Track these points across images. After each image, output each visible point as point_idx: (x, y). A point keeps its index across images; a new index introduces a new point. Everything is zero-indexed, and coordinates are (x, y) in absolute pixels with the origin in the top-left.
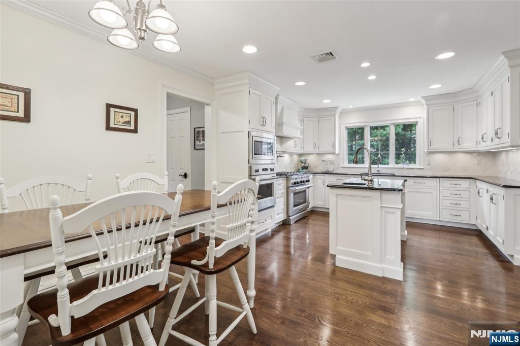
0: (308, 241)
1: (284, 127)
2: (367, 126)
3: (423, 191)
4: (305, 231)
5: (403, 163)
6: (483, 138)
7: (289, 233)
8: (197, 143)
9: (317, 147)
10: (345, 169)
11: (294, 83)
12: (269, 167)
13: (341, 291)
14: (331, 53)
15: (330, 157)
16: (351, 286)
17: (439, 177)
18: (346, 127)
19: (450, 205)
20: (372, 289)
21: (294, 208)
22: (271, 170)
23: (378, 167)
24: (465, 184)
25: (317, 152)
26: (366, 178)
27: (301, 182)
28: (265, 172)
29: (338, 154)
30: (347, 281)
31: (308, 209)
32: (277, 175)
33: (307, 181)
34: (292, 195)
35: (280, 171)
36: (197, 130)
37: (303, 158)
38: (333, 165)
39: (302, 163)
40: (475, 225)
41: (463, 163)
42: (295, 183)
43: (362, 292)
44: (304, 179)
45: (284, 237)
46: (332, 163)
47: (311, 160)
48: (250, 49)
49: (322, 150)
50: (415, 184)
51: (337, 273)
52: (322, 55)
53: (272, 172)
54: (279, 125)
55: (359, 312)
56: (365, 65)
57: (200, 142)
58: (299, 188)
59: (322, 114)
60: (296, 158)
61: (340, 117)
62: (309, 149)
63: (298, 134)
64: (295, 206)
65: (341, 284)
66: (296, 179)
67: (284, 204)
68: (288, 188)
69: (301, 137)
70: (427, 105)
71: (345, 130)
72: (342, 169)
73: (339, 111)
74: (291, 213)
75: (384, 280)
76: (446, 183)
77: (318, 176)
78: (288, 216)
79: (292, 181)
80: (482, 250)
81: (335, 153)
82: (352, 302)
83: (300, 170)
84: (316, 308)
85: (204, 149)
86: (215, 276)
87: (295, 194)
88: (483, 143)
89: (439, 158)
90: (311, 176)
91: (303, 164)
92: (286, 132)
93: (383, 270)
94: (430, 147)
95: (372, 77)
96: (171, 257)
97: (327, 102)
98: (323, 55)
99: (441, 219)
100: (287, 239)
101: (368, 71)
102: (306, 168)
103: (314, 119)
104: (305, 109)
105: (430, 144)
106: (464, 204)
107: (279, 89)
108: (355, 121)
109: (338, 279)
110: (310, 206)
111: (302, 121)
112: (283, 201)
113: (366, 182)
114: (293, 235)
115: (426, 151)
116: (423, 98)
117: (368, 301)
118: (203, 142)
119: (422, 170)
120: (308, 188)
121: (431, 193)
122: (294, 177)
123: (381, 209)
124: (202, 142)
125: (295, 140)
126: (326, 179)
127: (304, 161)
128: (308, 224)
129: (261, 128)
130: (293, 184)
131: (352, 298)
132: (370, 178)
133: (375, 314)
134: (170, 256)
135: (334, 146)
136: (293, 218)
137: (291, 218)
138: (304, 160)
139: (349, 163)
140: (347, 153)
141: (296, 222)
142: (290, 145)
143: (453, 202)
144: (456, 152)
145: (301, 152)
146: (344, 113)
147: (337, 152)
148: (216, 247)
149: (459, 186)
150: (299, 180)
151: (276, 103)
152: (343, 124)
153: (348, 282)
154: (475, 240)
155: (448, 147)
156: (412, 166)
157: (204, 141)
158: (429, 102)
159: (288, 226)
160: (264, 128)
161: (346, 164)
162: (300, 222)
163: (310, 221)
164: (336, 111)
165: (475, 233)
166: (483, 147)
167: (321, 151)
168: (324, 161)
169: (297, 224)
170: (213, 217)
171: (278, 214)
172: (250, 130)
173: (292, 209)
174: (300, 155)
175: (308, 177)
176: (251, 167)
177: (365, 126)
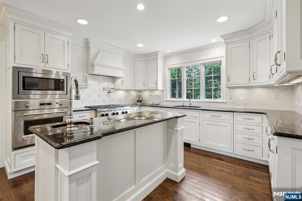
2: (184, 66)
3: (220, 124)
6: (271, 71)
9: (146, 85)
10: (168, 102)
15: (156, 93)
17: (233, 112)
18: (169, 68)
19: (244, 140)
22: (60, 104)
23: (190, 101)
24: (257, 118)
25: (147, 89)
29: (163, 90)
38: (159, 99)
42: (103, 115)
46: (159, 97)
47: (146, 95)
49: (149, 87)
50: (213, 117)
59: (149, 59)
66: (105, 111)
70: (225, 43)
71: (168, 71)
73: (159, 55)
76: (239, 117)
81: (158, 89)
94: (229, 83)
99: (235, 153)
103: (144, 63)
105: (229, 79)
106: (257, 140)
108: (174, 63)
116: (222, 37)
119: (225, 104)
121: (226, 126)
135: (156, 84)
140: (170, 89)
143: (246, 136)
144: (253, 87)
145: (132, 89)
149: (252, 121)
152: (166, 66)
155: (244, 81)
156: (217, 100)
158: (228, 41)
161: (169, 99)
168: (152, 96)
177: (182, 67)
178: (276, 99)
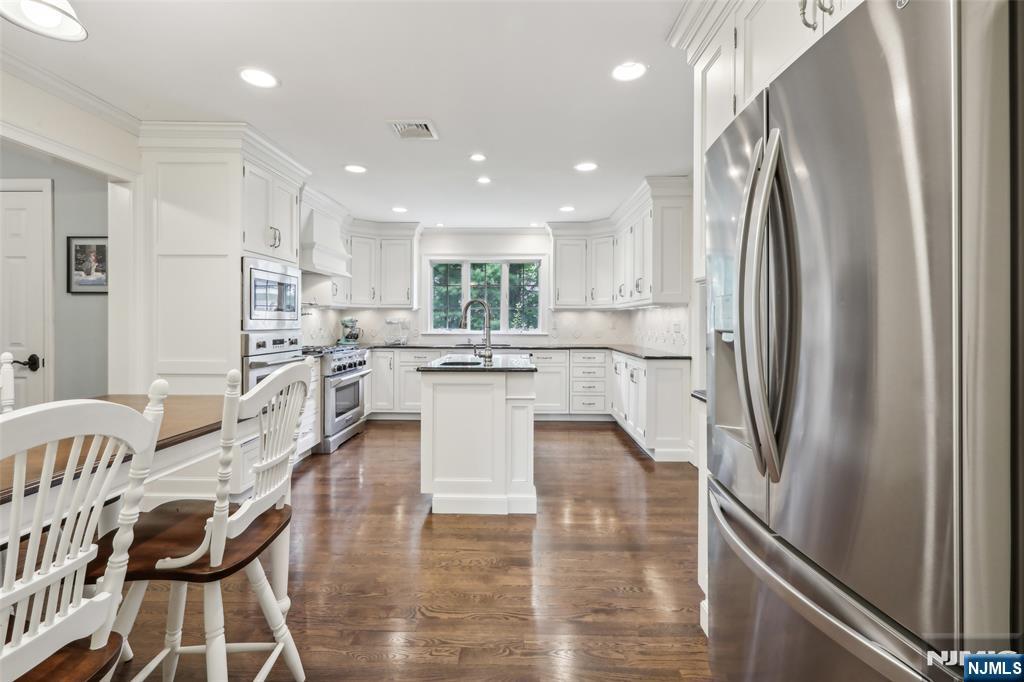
0: (361, 480)
1: (314, 251)
2: (467, 261)
3: (549, 370)
4: (358, 463)
5: (519, 326)
6: (620, 291)
7: (326, 470)
8: (78, 276)
9: (377, 297)
10: (429, 338)
11: (344, 166)
12: (286, 336)
13: (450, 555)
14: (426, 125)
15: (400, 316)
16: (464, 541)
17: (568, 348)
18: (431, 261)
19: (584, 390)
20: (496, 538)
21: (337, 420)
22: (292, 343)
24: (599, 356)
25: (375, 306)
26: (483, 352)
27: (350, 366)
28: (278, 348)
29: (417, 311)
30: (456, 535)
31: (362, 419)
32: (304, 353)
33: (361, 364)
34: (331, 394)
35: (310, 343)
36: (75, 242)
37: (347, 318)
38: (406, 331)
39: (346, 327)
40: (610, 415)
41: (595, 327)
42: (339, 368)
43: (483, 546)
44: (357, 360)
45: (316, 479)
47: (365, 321)
48: (259, 78)
49: (387, 302)
50: (539, 360)
51: (435, 526)
52: (409, 125)
53: (293, 347)
54: (306, 248)
55: (486, 579)
56: (478, 158)
57: (88, 273)
58: (347, 378)
59: (385, 234)
60: (332, 316)
61: (420, 241)
62: (362, 299)
63: (341, 268)
64: (338, 415)
65: (447, 542)
66: (339, 360)
67: (315, 414)
68: (324, 378)
69: (348, 275)
70: (554, 235)
71: (429, 267)
72: (424, 338)
73: (419, 230)
74: (329, 430)
75: (512, 518)
76: (578, 356)
77: (380, 353)
78: (325, 437)
79: (334, 364)
80: (619, 449)
81: (411, 308)
82: (470, 567)
83: (343, 341)
84: (413, 594)
85: (106, 293)
86: (217, 585)
87: (338, 390)
88: (620, 299)
89: (568, 319)
90: (367, 354)
91: (348, 330)
92: (319, 263)
93: (509, 502)
94: (558, 303)
95: (484, 180)
96: (130, 560)
97: (400, 211)
98: (411, 125)
99: (571, 412)
100: (324, 482)
101: (480, 169)
102: (356, 337)
103: (373, 242)
104: (355, 219)
105: (557, 297)
106: (599, 387)
107: (310, 173)
108: (446, 252)
109: (441, 536)
110: (366, 412)
111: (349, 243)
112: (314, 407)
113: (482, 360)
114: (335, 474)
115: (552, 307)
116: (549, 223)
117: (494, 557)
118: (99, 274)
119: (547, 338)
120: (362, 376)
121: (559, 373)
122: (336, 355)
123: (506, 403)
124: (95, 276)
125: (335, 280)
126: (397, 358)
127: (350, 324)
128: (363, 447)
129: (270, 251)
130: (334, 370)
131: (469, 560)
132: (487, 353)
133: (509, 575)
134: (126, 556)
135: (409, 296)
136: (334, 440)
137: (331, 439)
138: (352, 321)
139: (435, 327)
140: (433, 308)
141: (340, 447)
142: (323, 290)
143: (585, 384)
144: (588, 310)
145: (346, 304)
146: (429, 234)
147: (415, 307)
148: (229, 516)
149: (592, 361)
150: (345, 362)
151: (299, 200)
152: (426, 255)
153: (460, 536)
154: (610, 437)
155: (576, 300)
156: (532, 331)
157: (104, 271)
158: (558, 232)
159: (324, 458)
160: (277, 252)
161: (432, 330)
162: (348, 446)
163: (367, 442)
164: (414, 229)
165: (610, 426)
166: (621, 304)
167: (384, 304)
168: (390, 323)
169: (344, 451)
170: (227, 448)
171: (304, 434)
172: (245, 254)
173: (332, 420)
174: (341, 311)
175: (362, 355)
176: (247, 337)
177: (463, 261)
178: (614, 328)
